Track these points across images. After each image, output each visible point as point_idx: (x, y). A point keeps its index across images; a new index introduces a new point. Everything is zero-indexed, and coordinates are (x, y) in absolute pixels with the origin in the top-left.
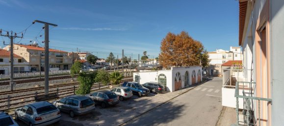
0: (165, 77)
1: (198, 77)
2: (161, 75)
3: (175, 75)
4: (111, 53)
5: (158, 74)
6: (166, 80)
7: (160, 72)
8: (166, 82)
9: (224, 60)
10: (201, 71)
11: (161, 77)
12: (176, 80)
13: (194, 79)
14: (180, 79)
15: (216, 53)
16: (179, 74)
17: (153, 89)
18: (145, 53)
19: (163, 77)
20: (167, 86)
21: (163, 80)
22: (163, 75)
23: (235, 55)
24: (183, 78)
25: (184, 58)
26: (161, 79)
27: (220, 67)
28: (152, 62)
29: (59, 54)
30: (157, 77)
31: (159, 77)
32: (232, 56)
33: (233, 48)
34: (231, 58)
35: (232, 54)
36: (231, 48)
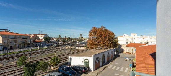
0: (89, 61)
1: (111, 56)
2: (86, 59)
3: (95, 59)
4: (60, 36)
7: (86, 58)
8: (89, 65)
9: (127, 41)
10: (113, 52)
11: (86, 61)
12: (96, 62)
13: (108, 59)
14: (99, 61)
15: (122, 37)
16: (98, 57)
17: (79, 70)
18: (81, 35)
19: (88, 61)
20: (90, 67)
24: (101, 60)
26: (86, 62)
27: (125, 47)
28: (85, 40)
29: (24, 37)
30: (84, 61)
31: (85, 60)
32: (132, 39)
33: (132, 34)
34: (132, 40)
35: (132, 38)
36: (131, 34)
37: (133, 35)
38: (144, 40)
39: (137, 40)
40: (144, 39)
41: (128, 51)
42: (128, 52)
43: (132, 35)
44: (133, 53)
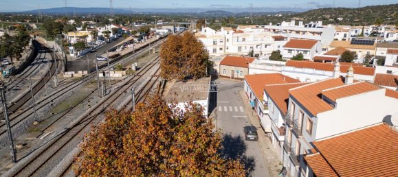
15: (205, 37)
27: (218, 66)
33: (225, 30)
35: (224, 39)
40: (244, 39)
41: (224, 72)
42: (225, 75)
44: (233, 78)
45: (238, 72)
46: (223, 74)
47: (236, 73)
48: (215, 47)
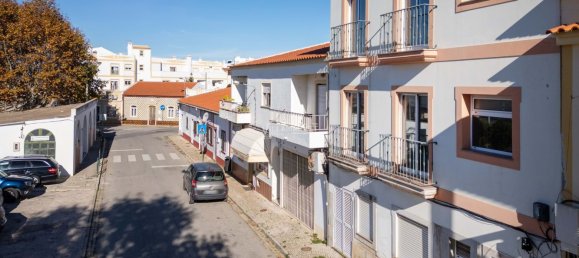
0: (52, 138)
1: (93, 129)
2: (35, 133)
3: (76, 130)
5: (26, 133)
6: (53, 145)
7: (33, 125)
11: (34, 139)
13: (90, 138)
14: (79, 140)
16: (79, 125)
19: (46, 138)
21: (44, 145)
22: (45, 132)
23: (138, 67)
24: (82, 136)
25: (51, 78)
26: (36, 145)
31: (28, 139)
32: (133, 69)
33: (134, 48)
34: (131, 73)
35: (133, 64)
36: (130, 46)
37: (138, 51)
38: (173, 74)
39: (153, 71)
40: (173, 69)
41: (134, 112)
42: (134, 118)
43: (132, 52)
44: (152, 122)
45: (163, 108)
46: (130, 117)
47: (159, 112)
48: (114, 78)
